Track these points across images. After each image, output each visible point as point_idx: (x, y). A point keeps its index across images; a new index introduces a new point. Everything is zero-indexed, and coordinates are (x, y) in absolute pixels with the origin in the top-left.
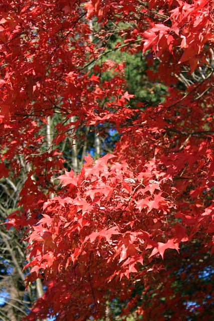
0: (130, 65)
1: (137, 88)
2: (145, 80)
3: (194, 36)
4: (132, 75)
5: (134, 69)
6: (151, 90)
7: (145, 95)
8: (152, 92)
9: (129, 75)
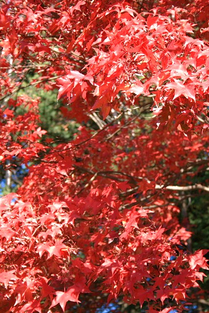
0: (47, 101)
1: (52, 123)
2: (60, 116)
3: (107, 85)
4: (47, 111)
5: (50, 104)
6: (65, 127)
7: (59, 131)
8: (66, 129)
9: (44, 110)
